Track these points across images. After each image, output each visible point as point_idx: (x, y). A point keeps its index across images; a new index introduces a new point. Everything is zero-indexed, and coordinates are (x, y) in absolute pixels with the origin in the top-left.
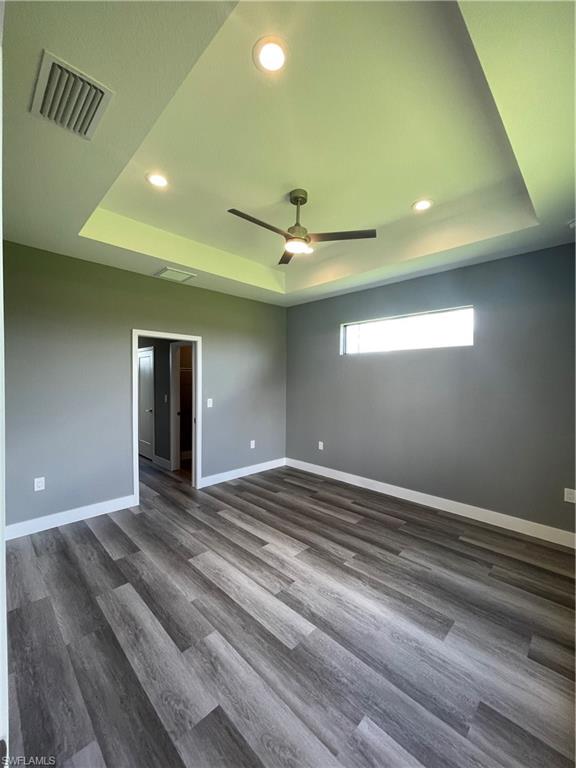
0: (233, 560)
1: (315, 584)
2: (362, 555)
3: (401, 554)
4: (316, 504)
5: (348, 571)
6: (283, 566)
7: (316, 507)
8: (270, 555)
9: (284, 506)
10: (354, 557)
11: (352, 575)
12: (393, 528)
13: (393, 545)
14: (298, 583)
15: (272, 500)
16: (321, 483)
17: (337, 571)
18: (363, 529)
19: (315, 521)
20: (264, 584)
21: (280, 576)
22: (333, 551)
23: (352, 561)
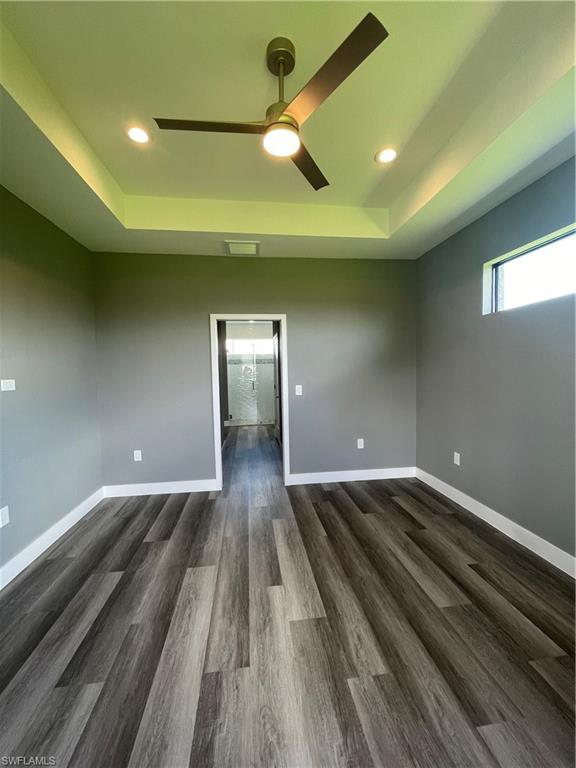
0: (223, 589)
1: (268, 690)
2: (398, 683)
3: (484, 729)
4: (406, 548)
5: (341, 700)
6: (261, 631)
7: (400, 553)
8: (266, 604)
9: (355, 535)
10: (377, 678)
11: (340, 714)
12: (517, 653)
13: (484, 696)
14: (249, 673)
15: (348, 522)
16: (444, 515)
17: (324, 688)
18: (449, 628)
19: (375, 577)
20: (212, 646)
21: (242, 646)
22: (352, 642)
23: (368, 682)
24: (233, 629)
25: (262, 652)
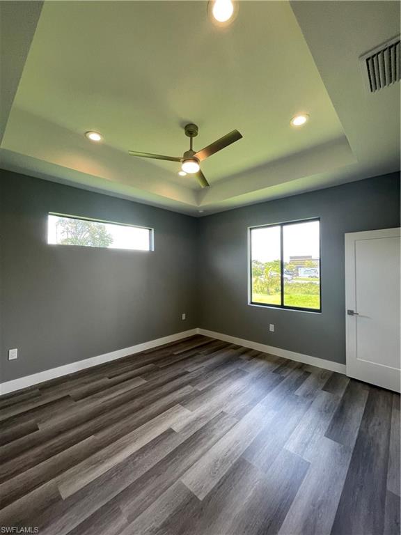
24: (215, 426)
25: (214, 411)
